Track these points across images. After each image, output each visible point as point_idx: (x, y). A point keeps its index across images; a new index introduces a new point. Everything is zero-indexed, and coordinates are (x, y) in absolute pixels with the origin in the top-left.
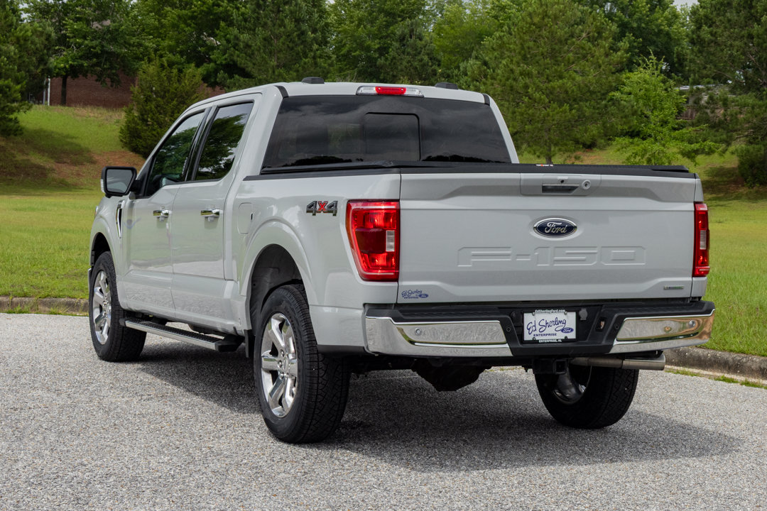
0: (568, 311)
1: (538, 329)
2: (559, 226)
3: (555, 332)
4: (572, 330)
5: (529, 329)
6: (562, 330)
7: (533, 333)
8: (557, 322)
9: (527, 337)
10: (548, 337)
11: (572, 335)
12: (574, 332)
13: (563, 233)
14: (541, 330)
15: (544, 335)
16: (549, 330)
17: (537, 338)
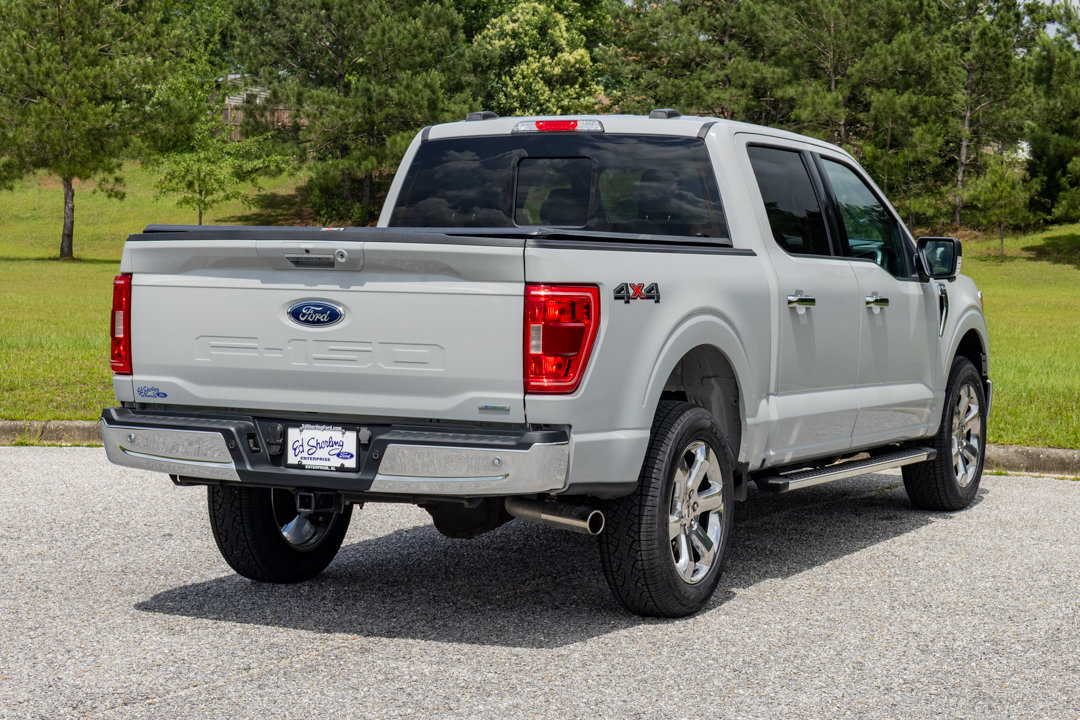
0: (346, 429)
1: (306, 451)
2: (318, 312)
3: (328, 457)
4: (352, 456)
5: (295, 449)
6: (338, 455)
7: (301, 455)
8: (331, 443)
9: (292, 459)
10: (318, 463)
11: (351, 463)
12: (354, 459)
13: (324, 322)
14: (311, 452)
15: (314, 459)
16: (320, 453)
17: (304, 462)
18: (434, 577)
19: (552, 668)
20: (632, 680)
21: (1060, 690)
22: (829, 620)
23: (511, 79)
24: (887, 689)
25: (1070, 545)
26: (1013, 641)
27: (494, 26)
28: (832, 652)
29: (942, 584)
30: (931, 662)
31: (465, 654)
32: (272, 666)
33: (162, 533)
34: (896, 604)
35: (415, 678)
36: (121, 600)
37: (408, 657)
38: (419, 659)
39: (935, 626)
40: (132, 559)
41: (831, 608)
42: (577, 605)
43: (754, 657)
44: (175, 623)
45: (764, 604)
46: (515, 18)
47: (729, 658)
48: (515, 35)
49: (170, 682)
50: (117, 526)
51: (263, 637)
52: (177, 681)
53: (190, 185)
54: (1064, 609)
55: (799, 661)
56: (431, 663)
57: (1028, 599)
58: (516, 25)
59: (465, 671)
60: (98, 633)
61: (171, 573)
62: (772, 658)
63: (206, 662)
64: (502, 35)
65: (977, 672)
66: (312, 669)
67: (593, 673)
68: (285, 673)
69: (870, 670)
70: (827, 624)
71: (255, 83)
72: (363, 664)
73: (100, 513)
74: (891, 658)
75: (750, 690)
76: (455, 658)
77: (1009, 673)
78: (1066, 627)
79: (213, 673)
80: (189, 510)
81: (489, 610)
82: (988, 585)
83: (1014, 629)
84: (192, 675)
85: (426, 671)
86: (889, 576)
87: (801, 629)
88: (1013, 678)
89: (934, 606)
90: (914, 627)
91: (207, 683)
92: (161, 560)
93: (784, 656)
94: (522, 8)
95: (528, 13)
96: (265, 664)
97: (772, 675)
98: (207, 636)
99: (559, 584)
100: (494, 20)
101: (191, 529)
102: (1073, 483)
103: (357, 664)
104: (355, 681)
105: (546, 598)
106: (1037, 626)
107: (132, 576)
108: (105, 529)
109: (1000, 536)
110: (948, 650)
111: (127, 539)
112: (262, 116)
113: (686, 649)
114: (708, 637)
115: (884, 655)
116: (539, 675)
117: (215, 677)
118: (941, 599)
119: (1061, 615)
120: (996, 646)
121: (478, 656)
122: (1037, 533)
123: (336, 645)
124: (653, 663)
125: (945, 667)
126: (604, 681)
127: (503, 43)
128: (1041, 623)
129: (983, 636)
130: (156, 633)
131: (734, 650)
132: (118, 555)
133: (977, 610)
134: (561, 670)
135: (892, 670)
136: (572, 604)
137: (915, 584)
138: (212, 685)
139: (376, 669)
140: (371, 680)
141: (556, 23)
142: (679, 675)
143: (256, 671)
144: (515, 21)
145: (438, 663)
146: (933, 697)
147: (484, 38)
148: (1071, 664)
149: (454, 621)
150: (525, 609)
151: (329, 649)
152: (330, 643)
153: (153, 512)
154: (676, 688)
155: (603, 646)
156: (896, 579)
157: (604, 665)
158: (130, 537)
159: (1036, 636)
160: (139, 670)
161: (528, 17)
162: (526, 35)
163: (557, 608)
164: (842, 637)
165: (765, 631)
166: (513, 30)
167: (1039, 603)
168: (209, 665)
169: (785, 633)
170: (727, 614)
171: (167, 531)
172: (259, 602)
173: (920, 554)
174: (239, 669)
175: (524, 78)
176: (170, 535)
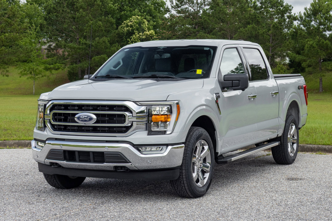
18: (115, 185)
19: (157, 212)
20: (184, 216)
21: (325, 216)
22: (246, 196)
23: (130, 40)
24: (269, 217)
25: (319, 173)
26: (306, 201)
27: (124, 24)
28: (249, 206)
29: (280, 185)
30: (282, 209)
31: (128, 209)
32: (64, 214)
33: (25, 174)
34: (267, 191)
35: (112, 216)
36: (12, 194)
37: (109, 210)
38: (113, 211)
39: (280, 198)
40: (15, 182)
41: (246, 192)
42: (163, 193)
43: (223, 208)
44: (30, 201)
45: (224, 192)
46: (131, 21)
47: (215, 208)
48: (131, 26)
49: (30, 219)
50: (10, 172)
51: (60, 205)
52: (32, 219)
53: (31, 73)
54: (321, 192)
55: (239, 209)
56: (117, 212)
57: (309, 189)
58: (132, 23)
59: (129, 214)
60: (5, 204)
61: (29, 186)
62: (229, 208)
63: (41, 213)
64: (127, 26)
65: (297, 211)
66: (77, 214)
67: (171, 214)
68: (68, 216)
69: (262, 211)
70: (246, 198)
71: (51, 41)
72: (94, 213)
73: (4, 168)
74: (268, 207)
75: (224, 218)
76: (125, 210)
77: (307, 211)
78: (323, 197)
79: (44, 216)
80: (34, 167)
81: (135, 195)
82: (295, 185)
83: (306, 198)
84: (37, 217)
85: (116, 214)
86: (263, 183)
87: (238, 199)
88: (309, 213)
89: (279, 192)
90: (274, 198)
91: (42, 219)
92: (25, 182)
93: (233, 207)
94: (133, 18)
95: (135, 19)
96: (61, 213)
97: (230, 213)
98: (42, 205)
99: (157, 187)
100: (125, 22)
101: (35, 172)
102: (316, 155)
103: (92, 212)
104: (92, 218)
105: (153, 191)
106: (313, 197)
107: (15, 187)
108: (6, 173)
109: (296, 171)
110: (286, 205)
111: (13, 176)
112: (53, 51)
113: (201, 206)
114: (208, 202)
115: (266, 207)
116: (153, 215)
117: (45, 217)
118: (281, 189)
119: (320, 193)
120: (301, 203)
121: (132, 209)
122: (307, 170)
123: (85, 207)
124: (191, 210)
125: (286, 210)
126: (175, 216)
127: (128, 29)
128: (314, 196)
129: (296, 200)
130: (24, 204)
131: (216, 206)
132: (11, 181)
133: (293, 192)
134: (160, 213)
135: (269, 211)
136: (161, 193)
137: (272, 185)
138: (44, 220)
139: (99, 214)
140: (97, 217)
141: (144, 22)
142: (200, 214)
143: (59, 215)
144: (131, 22)
145: (119, 212)
146: (284, 219)
147: (122, 27)
148: (327, 208)
149: (123, 199)
150: (147, 195)
151: (83, 208)
152: (83, 206)
153: (22, 168)
154: (199, 218)
155: (173, 205)
156: (266, 184)
157: (174, 211)
158: (14, 175)
159: (314, 200)
160: (19, 216)
161: (135, 21)
162: (135, 26)
163: (157, 194)
164: (251, 202)
165: (226, 200)
166: (131, 25)
167: (312, 190)
168: (43, 214)
169: (233, 201)
170: (213, 195)
171: (27, 173)
172: (58, 194)
173: (272, 176)
174: (53, 215)
175: (134, 39)
176: (28, 174)
